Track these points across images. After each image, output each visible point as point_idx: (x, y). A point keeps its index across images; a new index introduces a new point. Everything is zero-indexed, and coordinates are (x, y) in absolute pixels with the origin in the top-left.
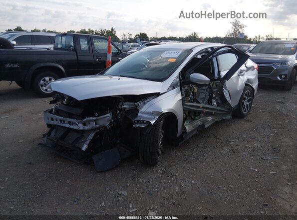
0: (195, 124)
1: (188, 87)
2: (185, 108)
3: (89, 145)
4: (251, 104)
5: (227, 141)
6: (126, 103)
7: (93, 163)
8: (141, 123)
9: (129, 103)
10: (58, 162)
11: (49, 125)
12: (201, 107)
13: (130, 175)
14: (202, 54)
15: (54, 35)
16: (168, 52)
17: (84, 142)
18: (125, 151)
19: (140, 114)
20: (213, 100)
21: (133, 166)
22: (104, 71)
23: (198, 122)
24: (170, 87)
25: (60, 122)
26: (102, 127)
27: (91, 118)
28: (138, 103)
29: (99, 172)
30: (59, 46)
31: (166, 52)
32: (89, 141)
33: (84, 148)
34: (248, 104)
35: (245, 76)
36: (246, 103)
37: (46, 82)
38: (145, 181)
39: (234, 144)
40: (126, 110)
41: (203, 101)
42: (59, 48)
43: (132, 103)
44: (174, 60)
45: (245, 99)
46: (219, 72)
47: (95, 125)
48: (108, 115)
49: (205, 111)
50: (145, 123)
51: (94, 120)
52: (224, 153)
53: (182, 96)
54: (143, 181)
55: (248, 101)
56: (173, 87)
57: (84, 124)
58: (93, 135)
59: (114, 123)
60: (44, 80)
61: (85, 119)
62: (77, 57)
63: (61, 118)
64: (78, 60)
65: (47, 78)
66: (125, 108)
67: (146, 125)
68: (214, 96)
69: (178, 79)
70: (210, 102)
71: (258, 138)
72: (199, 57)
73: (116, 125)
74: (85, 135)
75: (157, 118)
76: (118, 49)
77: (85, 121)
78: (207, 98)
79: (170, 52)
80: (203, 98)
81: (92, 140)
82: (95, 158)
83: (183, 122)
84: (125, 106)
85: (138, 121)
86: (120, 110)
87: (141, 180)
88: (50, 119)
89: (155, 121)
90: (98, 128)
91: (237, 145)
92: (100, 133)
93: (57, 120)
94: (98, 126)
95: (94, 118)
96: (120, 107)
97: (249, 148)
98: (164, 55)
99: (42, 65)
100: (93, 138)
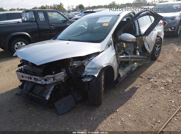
0: (126, 70)
1: (120, 44)
2: (119, 60)
3: (51, 95)
4: (160, 50)
5: (148, 79)
6: (75, 62)
7: (55, 107)
8: (88, 77)
9: (77, 62)
10: (30, 108)
11: (21, 81)
12: (129, 57)
13: (83, 114)
14: (127, 18)
15: (21, 12)
16: (102, 18)
17: (47, 93)
18: (78, 96)
19: (86, 70)
20: (137, 51)
21: (85, 107)
22: (57, 36)
23: (128, 69)
24: (107, 46)
25: (28, 79)
26: (59, 82)
27: (50, 76)
28: (84, 61)
29: (60, 115)
30: (26, 19)
31: (100, 19)
32: (50, 92)
33: (48, 97)
34: (158, 49)
35: (156, 30)
36: (157, 49)
37: (19, 46)
38: (95, 119)
39: (153, 81)
40: (75, 67)
41: (130, 52)
42: (25, 21)
43: (80, 62)
44: (107, 25)
45: (156, 46)
46: (139, 30)
47: (54, 80)
48: (62, 72)
49: (132, 60)
50: (91, 77)
51: (52, 77)
52: (148, 88)
53: (116, 51)
54: (93, 119)
55: (159, 47)
56: (109, 45)
57: (46, 80)
58: (53, 87)
59: (68, 77)
60: (17, 45)
61: (46, 77)
62: (38, 26)
63: (29, 76)
64: (39, 28)
65: (19, 43)
66: (74, 66)
67: (91, 78)
68: (137, 48)
69: (111, 39)
70: (135, 53)
71: (170, 75)
72: (125, 20)
73: (69, 78)
74: (47, 87)
75: (99, 71)
76: (66, 18)
77: (46, 78)
78: (133, 49)
79: (103, 18)
80: (130, 50)
81: (52, 91)
82: (56, 104)
83: (118, 70)
84: (74, 64)
85: (86, 76)
86: (71, 67)
87: (92, 118)
88: (21, 76)
89: (98, 74)
90: (56, 83)
91: (156, 82)
92: (58, 86)
93: (26, 77)
94: (55, 81)
95: (52, 76)
96: (71, 65)
97: (165, 83)
98: (100, 21)
99: (15, 34)
100: (53, 90)
